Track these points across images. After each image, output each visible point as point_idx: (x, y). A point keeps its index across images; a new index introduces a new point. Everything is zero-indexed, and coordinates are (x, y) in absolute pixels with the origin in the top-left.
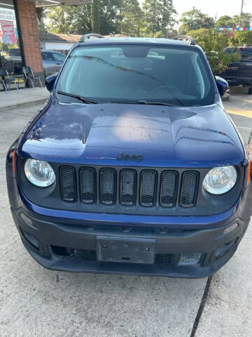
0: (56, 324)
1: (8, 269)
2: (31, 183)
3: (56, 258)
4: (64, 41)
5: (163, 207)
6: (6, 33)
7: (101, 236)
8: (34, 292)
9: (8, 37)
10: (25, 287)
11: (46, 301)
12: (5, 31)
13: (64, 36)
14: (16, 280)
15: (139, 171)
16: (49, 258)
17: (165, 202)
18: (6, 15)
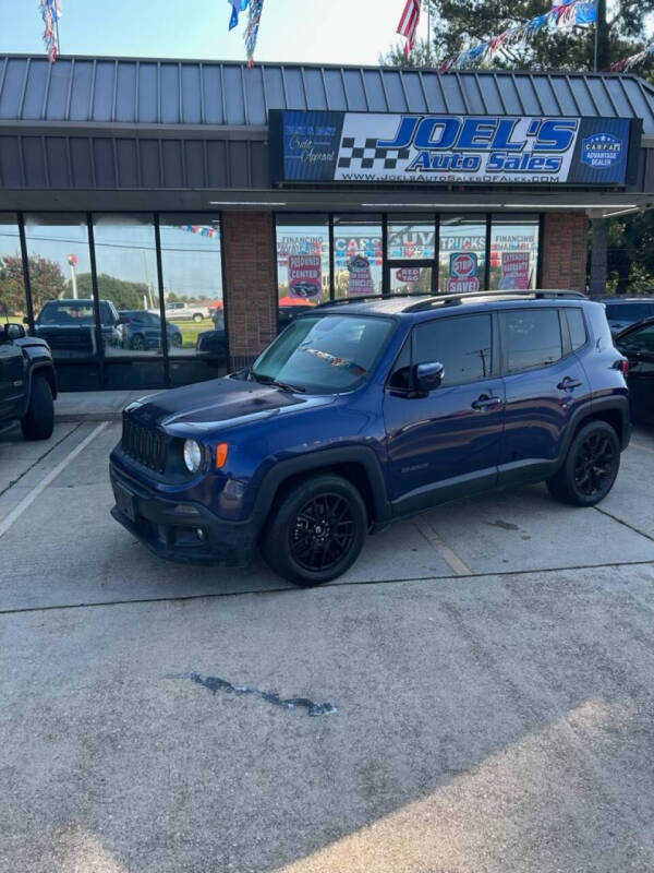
6: (507, 275)
9: (512, 282)
12: (510, 272)
18: (515, 244)
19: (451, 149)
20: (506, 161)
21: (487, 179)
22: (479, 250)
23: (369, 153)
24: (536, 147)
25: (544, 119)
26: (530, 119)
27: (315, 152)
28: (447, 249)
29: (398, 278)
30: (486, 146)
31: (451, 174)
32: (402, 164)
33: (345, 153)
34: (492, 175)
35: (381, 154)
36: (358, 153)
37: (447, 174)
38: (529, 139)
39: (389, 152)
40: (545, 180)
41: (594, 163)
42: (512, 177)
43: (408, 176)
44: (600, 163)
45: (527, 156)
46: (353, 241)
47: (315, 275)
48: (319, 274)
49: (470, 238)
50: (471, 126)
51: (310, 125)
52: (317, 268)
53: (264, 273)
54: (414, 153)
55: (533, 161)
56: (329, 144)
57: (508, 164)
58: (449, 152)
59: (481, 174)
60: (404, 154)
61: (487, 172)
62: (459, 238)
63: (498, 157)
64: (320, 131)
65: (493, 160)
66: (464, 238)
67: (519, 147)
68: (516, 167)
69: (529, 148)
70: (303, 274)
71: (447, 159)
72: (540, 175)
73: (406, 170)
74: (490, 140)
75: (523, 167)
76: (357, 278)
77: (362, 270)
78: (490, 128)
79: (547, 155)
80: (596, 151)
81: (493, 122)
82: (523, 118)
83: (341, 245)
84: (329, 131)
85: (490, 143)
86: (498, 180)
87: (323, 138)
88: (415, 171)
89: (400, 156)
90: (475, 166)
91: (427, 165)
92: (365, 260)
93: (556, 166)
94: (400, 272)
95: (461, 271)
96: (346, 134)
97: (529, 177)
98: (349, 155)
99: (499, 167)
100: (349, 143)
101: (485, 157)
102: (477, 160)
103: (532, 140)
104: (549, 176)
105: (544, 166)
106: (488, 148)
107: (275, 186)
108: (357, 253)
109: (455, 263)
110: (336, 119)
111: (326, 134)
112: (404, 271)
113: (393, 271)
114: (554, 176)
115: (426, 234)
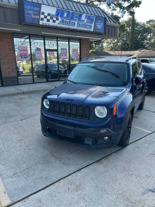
0: (42, 154)
1: (37, 138)
2: (45, 107)
3: (47, 133)
4: (111, 55)
5: (79, 118)
6: (74, 54)
7: (58, 125)
8: (41, 145)
9: (75, 56)
10: (39, 143)
11: (43, 148)
12: (74, 53)
13: (111, 52)
14: (38, 141)
15: (72, 104)
16: (45, 132)
17: (79, 117)
18: (75, 46)
19: (68, 19)
20: (81, 24)
21: (77, 28)
22: (67, 47)
23: (49, 18)
24: (87, 22)
25: (88, 15)
26: (86, 14)
27: (34, 15)
28: (60, 47)
29: (49, 54)
30: (76, 20)
31: (69, 26)
32: (57, 22)
33: (42, 16)
34: (78, 28)
35: (52, 18)
36: (46, 17)
37: (68, 26)
38: (85, 19)
39: (54, 18)
40: (89, 30)
41: (98, 27)
42: (82, 29)
43: (59, 25)
44: (99, 28)
45: (85, 24)
46: (36, 43)
47: (26, 53)
48: (27, 52)
49: (65, 44)
50: (73, 13)
51: (32, 6)
52: (27, 50)
53: (11, 51)
54: (60, 19)
55: (86, 25)
56: (38, 13)
57: (81, 25)
58: (68, 20)
59: (75, 27)
60: (57, 19)
61: (77, 27)
62: (62, 44)
63: (79, 23)
64: (35, 9)
65: (78, 24)
66: (64, 44)
67: (83, 21)
68: (83, 26)
69: (85, 22)
70: (23, 52)
71: (68, 22)
72: (88, 29)
73: (58, 24)
74: (77, 18)
75: (84, 26)
76: (38, 54)
77: (39, 51)
78: (77, 15)
79: (89, 24)
80: (98, 24)
81: (78, 14)
82: (84, 14)
83: (33, 44)
84: (37, 9)
85: (77, 19)
86: (79, 29)
87: (36, 11)
88: (60, 24)
89: (56, 20)
90: (74, 25)
91: (63, 23)
92: (40, 49)
93: (91, 27)
94: (49, 52)
95: (64, 53)
96: (42, 11)
97: (85, 29)
98: (43, 17)
99: (79, 26)
100: (43, 13)
101: (76, 23)
102: (75, 23)
103: (86, 20)
104: (90, 29)
105: (88, 27)
106: (77, 20)
107: (21, 24)
108: (37, 47)
109: (62, 51)
110: (39, 6)
111: (37, 10)
112: (50, 52)
113: (47, 52)
114: (91, 29)
115: (55, 43)
